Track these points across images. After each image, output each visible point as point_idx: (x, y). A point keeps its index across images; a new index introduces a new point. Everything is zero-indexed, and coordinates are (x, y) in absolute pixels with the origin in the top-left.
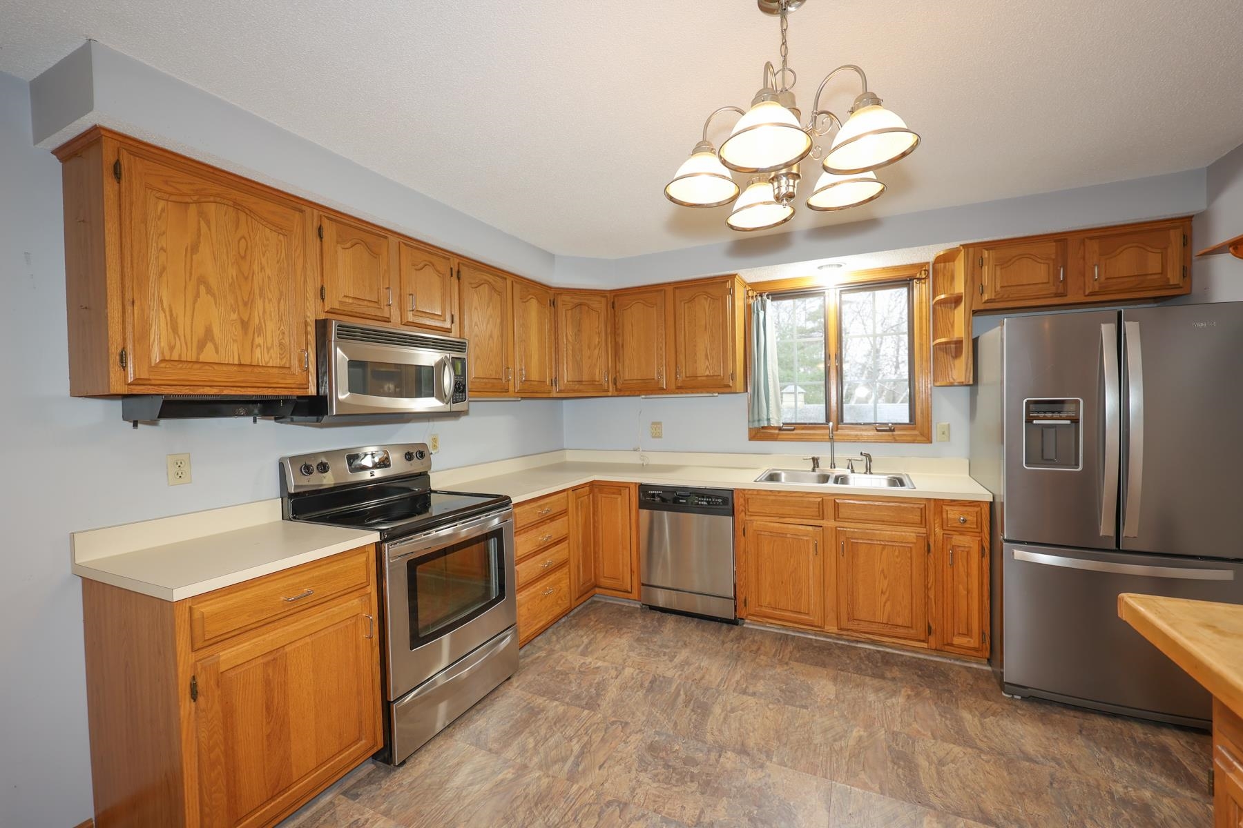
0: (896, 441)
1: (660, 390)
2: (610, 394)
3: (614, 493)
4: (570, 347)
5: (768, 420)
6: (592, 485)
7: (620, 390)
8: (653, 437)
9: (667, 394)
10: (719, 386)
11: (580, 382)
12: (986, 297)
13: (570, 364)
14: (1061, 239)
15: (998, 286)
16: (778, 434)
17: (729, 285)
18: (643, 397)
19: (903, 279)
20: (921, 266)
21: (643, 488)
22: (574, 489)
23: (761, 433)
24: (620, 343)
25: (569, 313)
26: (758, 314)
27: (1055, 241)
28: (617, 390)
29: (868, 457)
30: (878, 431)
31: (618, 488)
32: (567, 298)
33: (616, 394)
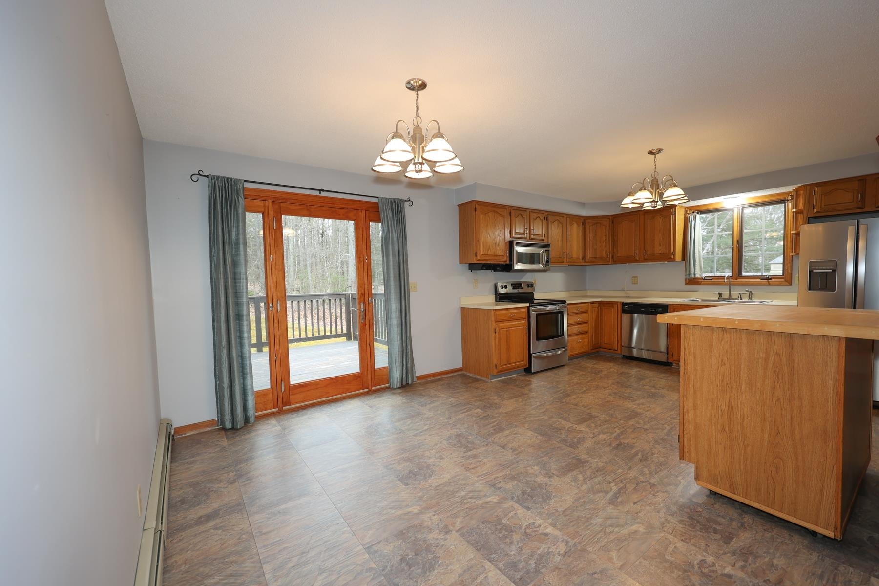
0: (770, 285)
1: (636, 261)
2: (610, 263)
3: (610, 307)
4: (591, 242)
5: (695, 274)
6: (600, 302)
7: (615, 261)
8: (633, 284)
9: (640, 262)
10: (668, 257)
11: (595, 258)
12: (815, 210)
13: (591, 250)
14: (862, 180)
15: (823, 205)
16: (702, 282)
17: (672, 209)
18: (628, 264)
19: (781, 200)
20: (788, 194)
21: (625, 304)
22: (592, 303)
23: (693, 282)
24: (616, 240)
25: (591, 227)
26: (691, 222)
27: (858, 180)
28: (613, 261)
29: (751, 292)
30: (761, 279)
31: (612, 304)
32: (590, 221)
33: (613, 263)
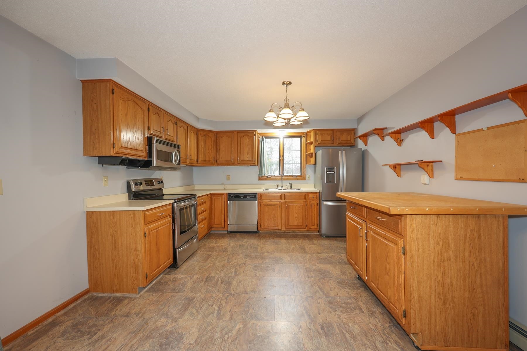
0: (298, 180)
1: (233, 164)
2: (215, 165)
3: (219, 197)
4: (202, 149)
5: (265, 174)
6: (211, 194)
7: (219, 164)
8: (227, 180)
9: (234, 165)
10: (251, 163)
11: (205, 161)
12: (318, 143)
13: (202, 154)
15: (321, 140)
16: (267, 179)
17: (254, 133)
18: (225, 166)
19: (299, 136)
20: (303, 133)
21: (229, 194)
22: (208, 195)
23: (262, 178)
24: (219, 149)
25: (202, 137)
26: (261, 143)
27: (332, 131)
28: (217, 164)
29: (291, 184)
30: (293, 177)
31: (221, 195)
32: (202, 132)
33: (217, 165)
